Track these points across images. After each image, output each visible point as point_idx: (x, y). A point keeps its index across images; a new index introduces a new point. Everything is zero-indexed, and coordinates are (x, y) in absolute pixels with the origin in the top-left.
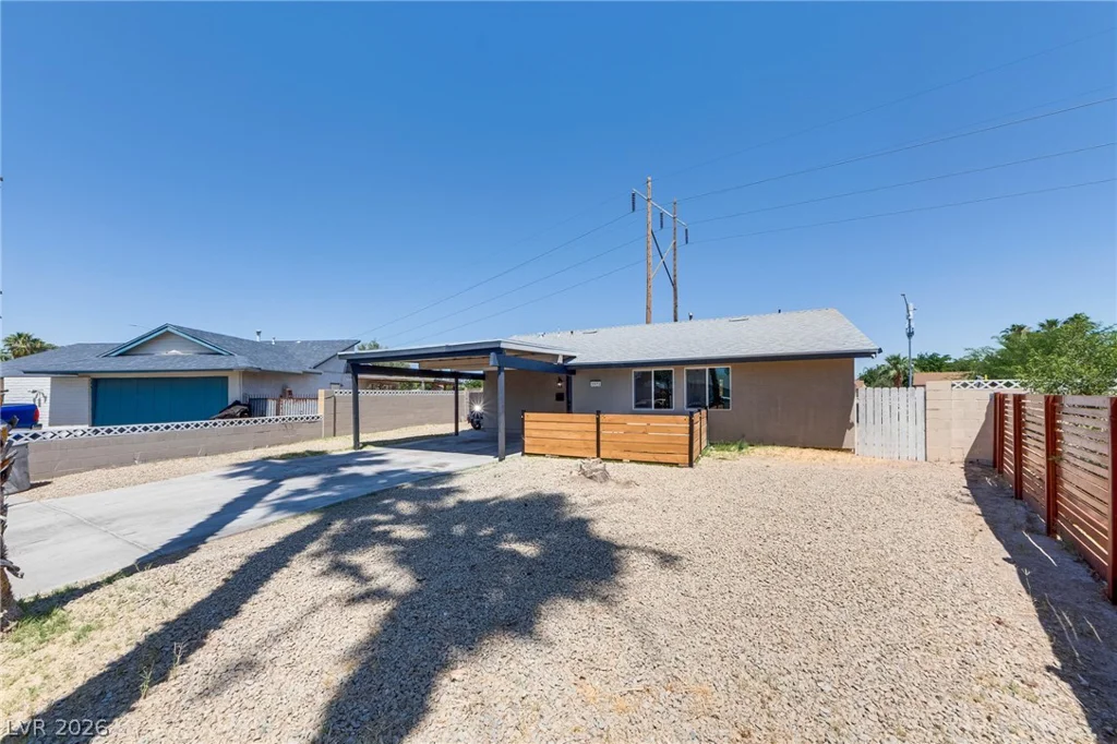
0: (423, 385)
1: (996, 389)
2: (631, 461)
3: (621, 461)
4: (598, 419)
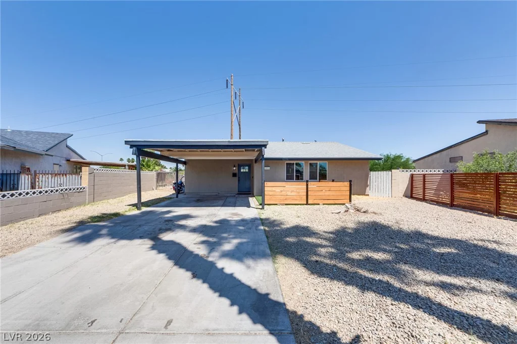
0: (127, 167)
1: (411, 173)
2: (324, 204)
3: (319, 204)
4: (307, 185)
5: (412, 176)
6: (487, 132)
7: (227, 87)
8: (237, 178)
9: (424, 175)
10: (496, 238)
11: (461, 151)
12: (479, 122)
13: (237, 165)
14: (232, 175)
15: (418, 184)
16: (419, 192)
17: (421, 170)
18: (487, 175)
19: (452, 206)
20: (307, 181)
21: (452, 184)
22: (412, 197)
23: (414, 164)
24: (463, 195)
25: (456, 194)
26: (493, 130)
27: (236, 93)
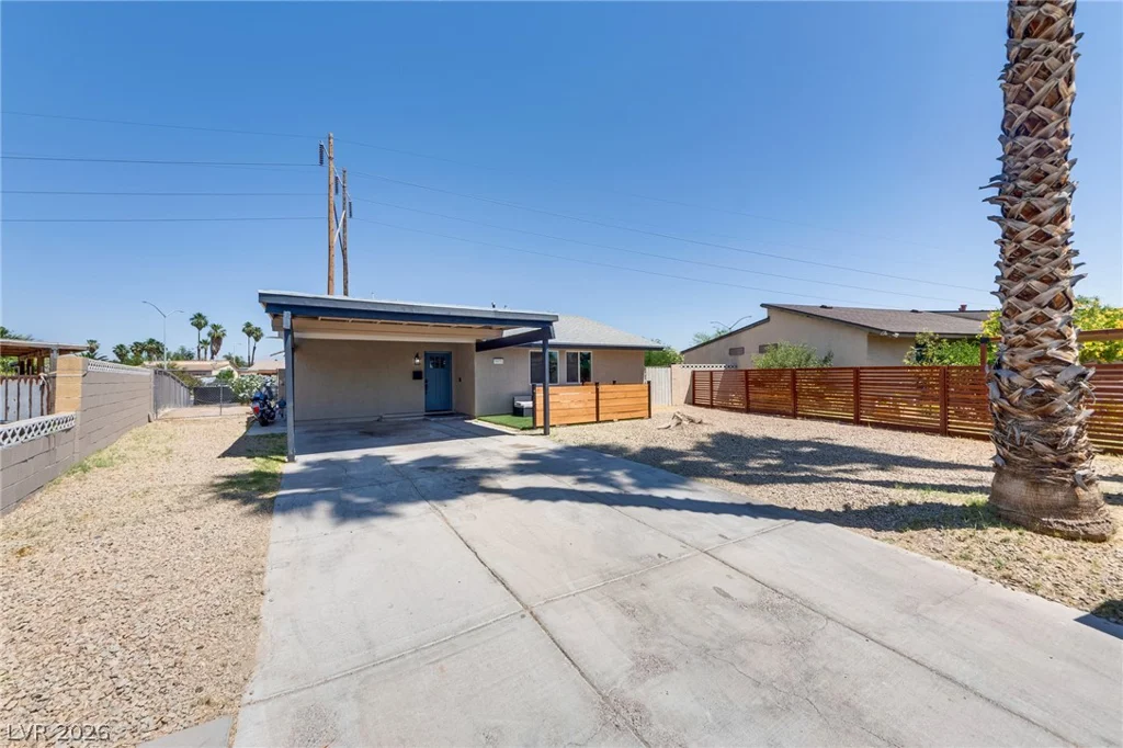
1: (693, 369)
2: (619, 420)
4: (597, 390)
5: (694, 373)
6: (768, 318)
7: (321, 162)
8: (423, 380)
9: (711, 372)
10: (826, 435)
11: (743, 341)
12: (762, 305)
13: (422, 355)
14: (411, 375)
15: (703, 386)
16: (703, 396)
17: (702, 365)
18: (781, 371)
19: (748, 410)
20: (597, 384)
21: (747, 383)
22: (694, 404)
23: (683, 357)
24: (760, 395)
25: (752, 397)
26: (775, 316)
27: (337, 178)
